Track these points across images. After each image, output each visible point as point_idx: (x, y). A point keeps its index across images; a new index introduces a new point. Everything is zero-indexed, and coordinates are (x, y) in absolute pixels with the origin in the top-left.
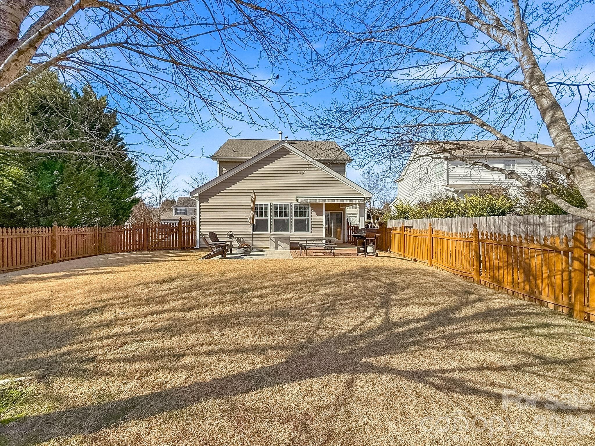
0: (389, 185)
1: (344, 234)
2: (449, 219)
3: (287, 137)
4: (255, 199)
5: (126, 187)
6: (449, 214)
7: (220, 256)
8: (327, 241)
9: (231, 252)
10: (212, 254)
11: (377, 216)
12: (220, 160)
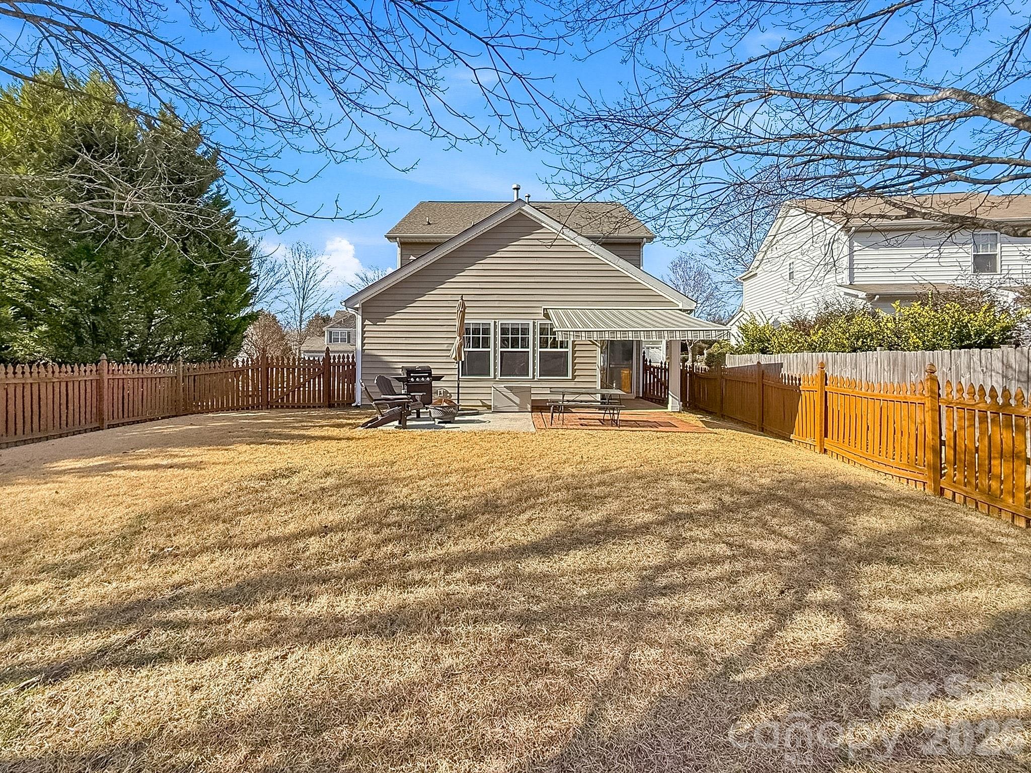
0: (725, 288)
1: (638, 383)
2: (859, 353)
3: (529, 196)
4: (463, 313)
5: (232, 291)
6: (860, 343)
7: (396, 423)
8: (603, 397)
9: (418, 416)
10: (380, 418)
11: (700, 347)
12: (402, 240)
